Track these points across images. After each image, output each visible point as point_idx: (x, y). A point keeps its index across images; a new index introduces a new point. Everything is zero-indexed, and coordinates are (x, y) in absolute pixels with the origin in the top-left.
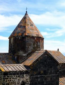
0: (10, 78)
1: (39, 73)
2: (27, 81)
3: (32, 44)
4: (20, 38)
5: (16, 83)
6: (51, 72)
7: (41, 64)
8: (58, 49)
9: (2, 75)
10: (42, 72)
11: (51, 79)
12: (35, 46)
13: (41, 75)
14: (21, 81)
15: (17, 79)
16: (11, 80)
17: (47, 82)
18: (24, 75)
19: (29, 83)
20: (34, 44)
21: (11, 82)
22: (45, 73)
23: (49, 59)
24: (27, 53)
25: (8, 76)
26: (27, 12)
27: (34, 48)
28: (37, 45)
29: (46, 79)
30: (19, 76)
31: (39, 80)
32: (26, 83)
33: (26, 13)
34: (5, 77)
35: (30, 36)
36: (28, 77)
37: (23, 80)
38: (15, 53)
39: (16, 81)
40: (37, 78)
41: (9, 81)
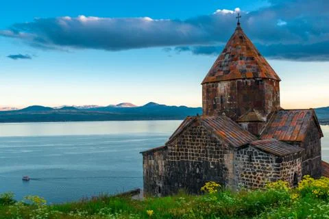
0: (285, 169)
2: (299, 172)
4: (249, 84)
5: (290, 176)
6: (316, 151)
7: (309, 137)
9: (267, 162)
10: (310, 152)
11: (316, 164)
13: (309, 158)
14: (294, 173)
15: (291, 169)
16: (285, 172)
17: (313, 172)
18: (297, 160)
21: (286, 176)
22: (312, 154)
23: (315, 127)
24: (267, 115)
25: (282, 164)
26: (239, 24)
27: (274, 104)
28: (276, 98)
29: (312, 166)
30: (292, 163)
31: (308, 168)
32: (298, 176)
33: (237, 26)
34: (279, 166)
35: (269, 79)
36: (300, 164)
37: (296, 171)
38: (240, 115)
39: (290, 172)
40: (307, 164)
41: (283, 172)
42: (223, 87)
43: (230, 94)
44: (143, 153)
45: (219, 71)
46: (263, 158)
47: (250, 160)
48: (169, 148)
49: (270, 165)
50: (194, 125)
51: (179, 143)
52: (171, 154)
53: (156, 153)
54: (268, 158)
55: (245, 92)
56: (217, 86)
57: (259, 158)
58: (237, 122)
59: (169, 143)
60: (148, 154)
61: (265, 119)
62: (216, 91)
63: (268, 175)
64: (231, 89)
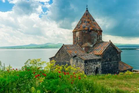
0: (89, 65)
1: (107, 61)
2: (100, 67)
3: (96, 36)
4: (86, 32)
5: (93, 69)
6: (114, 59)
7: (108, 53)
8: (110, 41)
9: (82, 63)
10: (108, 60)
11: (114, 64)
12: (98, 38)
13: (108, 62)
14: (96, 67)
15: (94, 66)
16: (89, 67)
17: (111, 67)
18: (98, 62)
19: (101, 68)
20: (97, 37)
21: (90, 68)
22: (110, 60)
23: (113, 49)
24: (93, 45)
25: (88, 64)
26: (87, 9)
27: (98, 40)
28: (99, 37)
29: (111, 65)
30: (94, 63)
31: (107, 66)
32: (99, 69)
34: (86, 64)
35: (95, 30)
36: (100, 64)
37: (97, 66)
38: (82, 44)
39: (93, 67)
40: (105, 64)
41: (88, 67)
42: (77, 34)
43: (80, 37)
44: (50, 59)
45: (77, 27)
46: (81, 61)
47: (77, 62)
48: (56, 57)
49: (83, 64)
50: (62, 48)
51: (59, 55)
52: (57, 59)
53: (53, 59)
54: (82, 61)
55: (84, 35)
56: (76, 33)
57: (79, 61)
58: (81, 47)
59: (56, 55)
60: (51, 59)
61: (91, 46)
62: (75, 35)
63: (82, 68)
64: (80, 34)
